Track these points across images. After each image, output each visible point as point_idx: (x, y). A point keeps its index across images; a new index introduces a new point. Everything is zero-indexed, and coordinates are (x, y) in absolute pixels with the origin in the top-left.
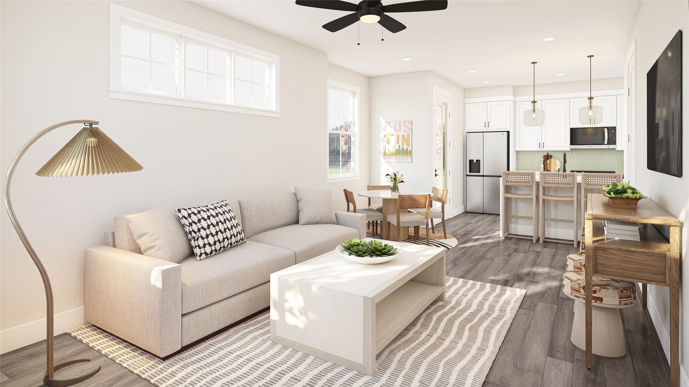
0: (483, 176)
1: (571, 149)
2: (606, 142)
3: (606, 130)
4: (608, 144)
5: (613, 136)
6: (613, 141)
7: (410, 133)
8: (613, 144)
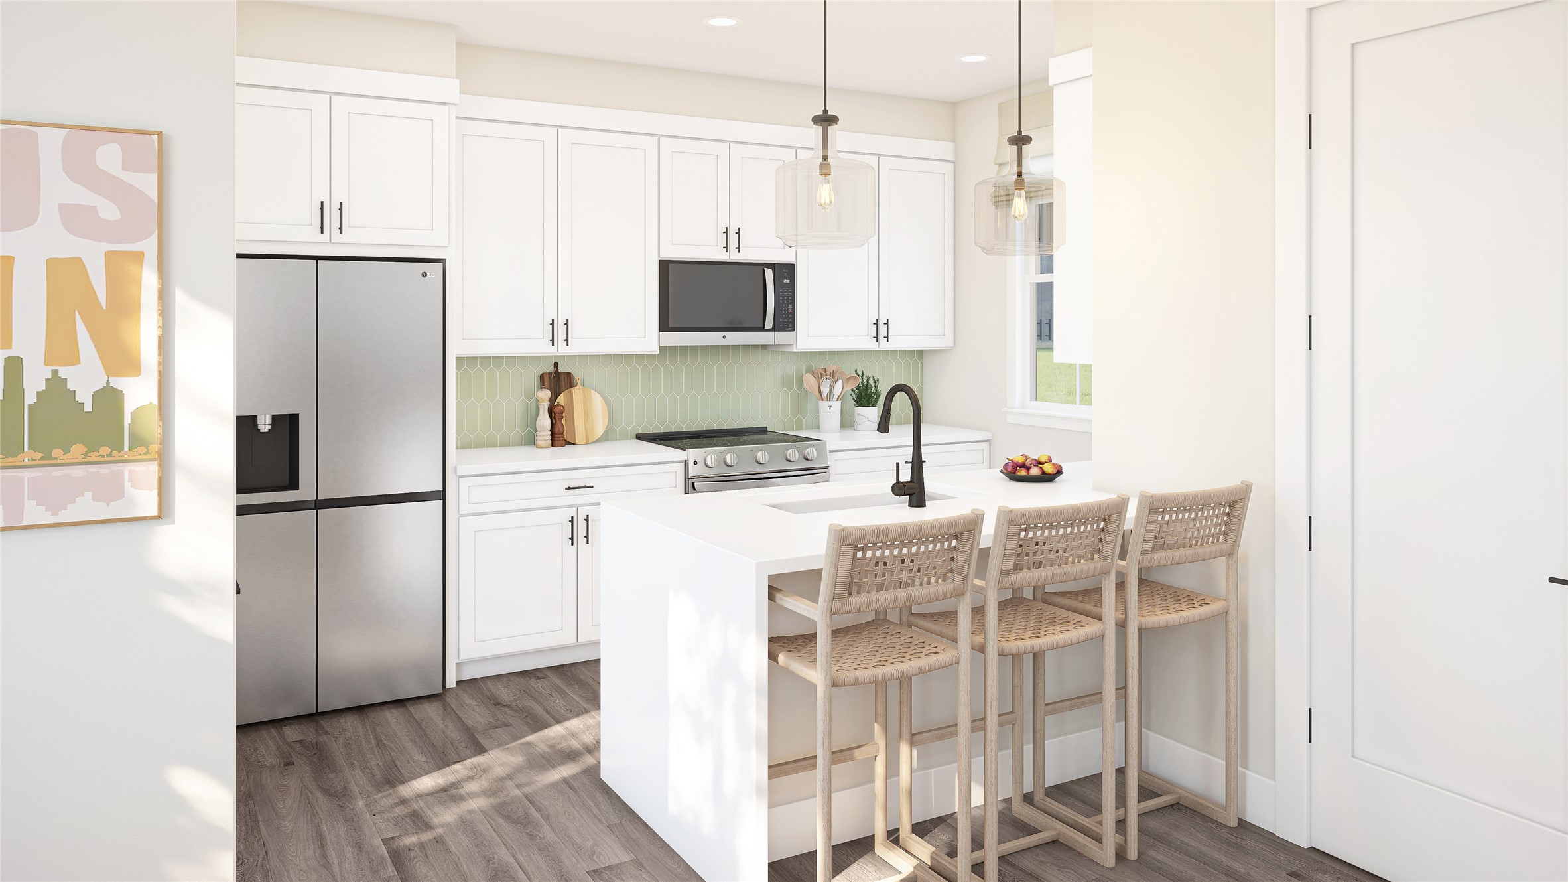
0: (319, 504)
1: (662, 348)
2: (769, 324)
3: (769, 273)
4: (774, 329)
5: (788, 299)
6: (788, 318)
7: (149, 246)
8: (788, 327)
